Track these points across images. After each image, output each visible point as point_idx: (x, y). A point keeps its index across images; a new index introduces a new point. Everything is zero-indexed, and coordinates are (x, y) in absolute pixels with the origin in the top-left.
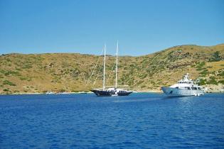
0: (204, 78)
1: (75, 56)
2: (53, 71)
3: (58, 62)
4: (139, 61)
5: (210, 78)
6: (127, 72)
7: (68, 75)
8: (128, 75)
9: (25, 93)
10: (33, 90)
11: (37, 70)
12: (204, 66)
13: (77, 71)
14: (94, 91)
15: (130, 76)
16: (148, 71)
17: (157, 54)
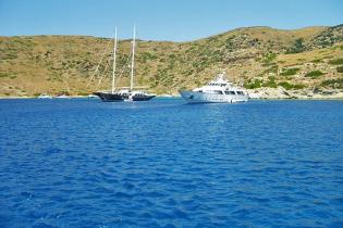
0: (261, 78)
1: (86, 40)
2: (51, 63)
3: (59, 50)
4: (184, 49)
5: (269, 78)
6: (165, 65)
7: (74, 70)
8: (165, 71)
9: (6, 97)
10: (19, 92)
11: (25, 62)
12: (274, 61)
13: (88, 64)
14: (98, 94)
15: (169, 73)
16: (195, 65)
17: (211, 39)
